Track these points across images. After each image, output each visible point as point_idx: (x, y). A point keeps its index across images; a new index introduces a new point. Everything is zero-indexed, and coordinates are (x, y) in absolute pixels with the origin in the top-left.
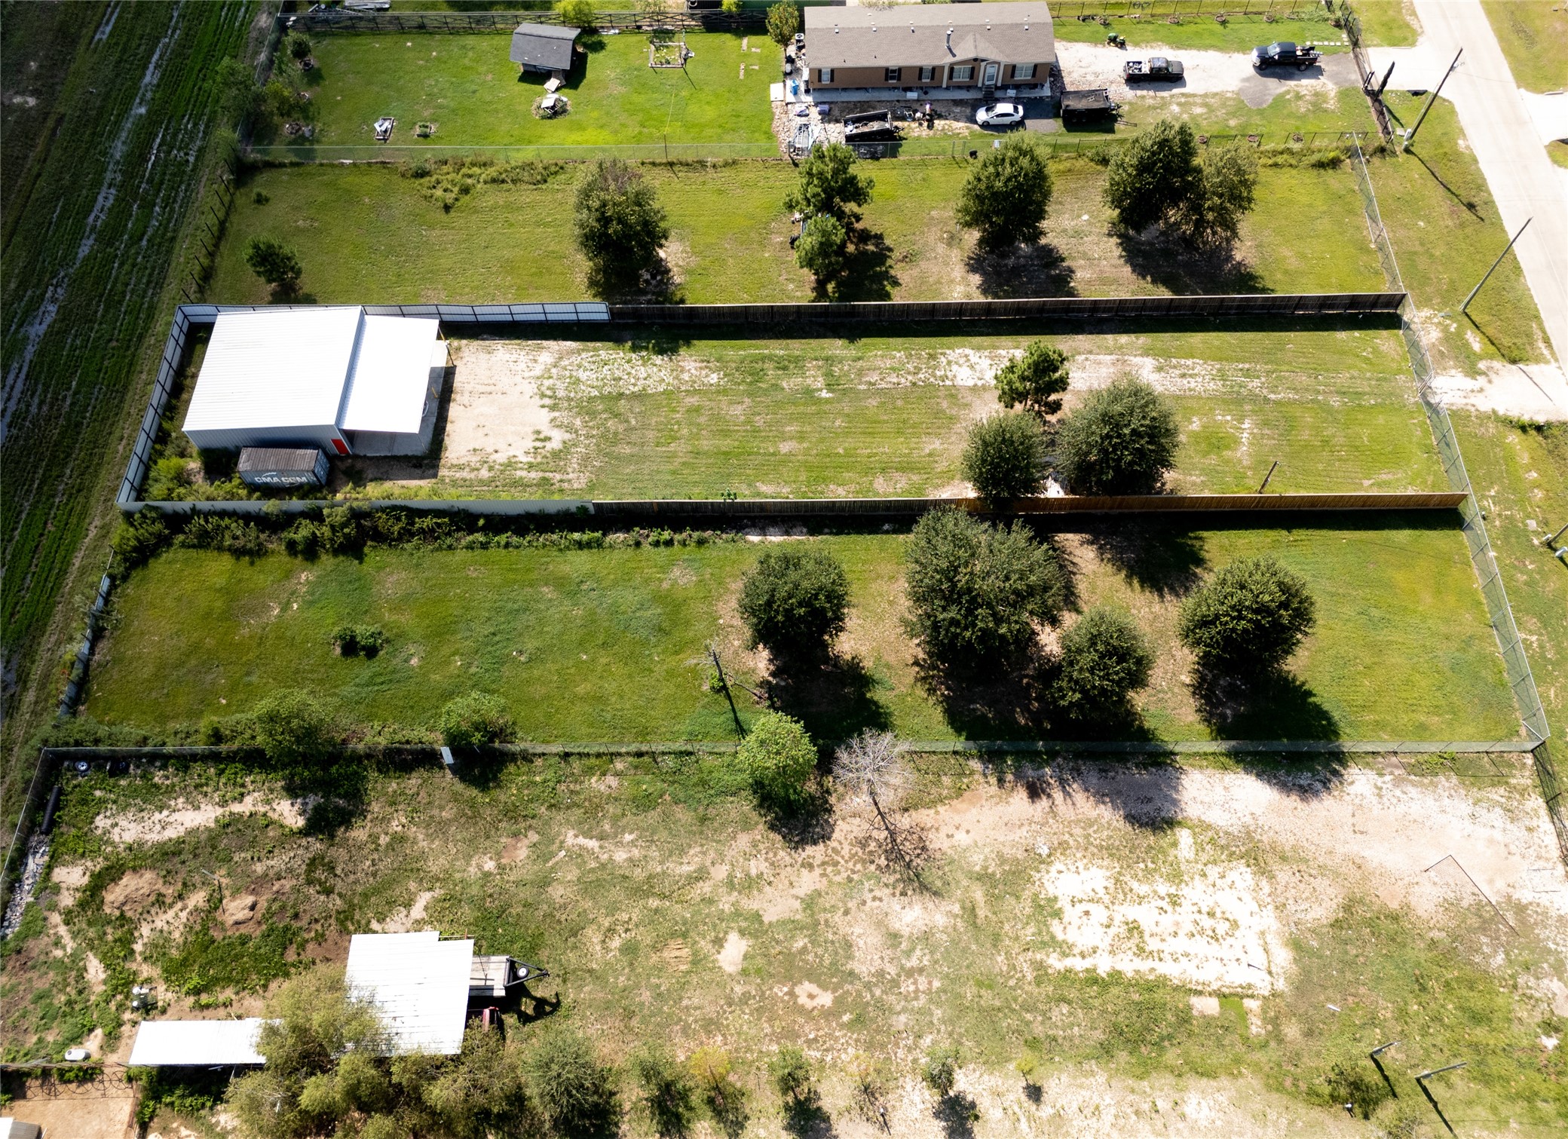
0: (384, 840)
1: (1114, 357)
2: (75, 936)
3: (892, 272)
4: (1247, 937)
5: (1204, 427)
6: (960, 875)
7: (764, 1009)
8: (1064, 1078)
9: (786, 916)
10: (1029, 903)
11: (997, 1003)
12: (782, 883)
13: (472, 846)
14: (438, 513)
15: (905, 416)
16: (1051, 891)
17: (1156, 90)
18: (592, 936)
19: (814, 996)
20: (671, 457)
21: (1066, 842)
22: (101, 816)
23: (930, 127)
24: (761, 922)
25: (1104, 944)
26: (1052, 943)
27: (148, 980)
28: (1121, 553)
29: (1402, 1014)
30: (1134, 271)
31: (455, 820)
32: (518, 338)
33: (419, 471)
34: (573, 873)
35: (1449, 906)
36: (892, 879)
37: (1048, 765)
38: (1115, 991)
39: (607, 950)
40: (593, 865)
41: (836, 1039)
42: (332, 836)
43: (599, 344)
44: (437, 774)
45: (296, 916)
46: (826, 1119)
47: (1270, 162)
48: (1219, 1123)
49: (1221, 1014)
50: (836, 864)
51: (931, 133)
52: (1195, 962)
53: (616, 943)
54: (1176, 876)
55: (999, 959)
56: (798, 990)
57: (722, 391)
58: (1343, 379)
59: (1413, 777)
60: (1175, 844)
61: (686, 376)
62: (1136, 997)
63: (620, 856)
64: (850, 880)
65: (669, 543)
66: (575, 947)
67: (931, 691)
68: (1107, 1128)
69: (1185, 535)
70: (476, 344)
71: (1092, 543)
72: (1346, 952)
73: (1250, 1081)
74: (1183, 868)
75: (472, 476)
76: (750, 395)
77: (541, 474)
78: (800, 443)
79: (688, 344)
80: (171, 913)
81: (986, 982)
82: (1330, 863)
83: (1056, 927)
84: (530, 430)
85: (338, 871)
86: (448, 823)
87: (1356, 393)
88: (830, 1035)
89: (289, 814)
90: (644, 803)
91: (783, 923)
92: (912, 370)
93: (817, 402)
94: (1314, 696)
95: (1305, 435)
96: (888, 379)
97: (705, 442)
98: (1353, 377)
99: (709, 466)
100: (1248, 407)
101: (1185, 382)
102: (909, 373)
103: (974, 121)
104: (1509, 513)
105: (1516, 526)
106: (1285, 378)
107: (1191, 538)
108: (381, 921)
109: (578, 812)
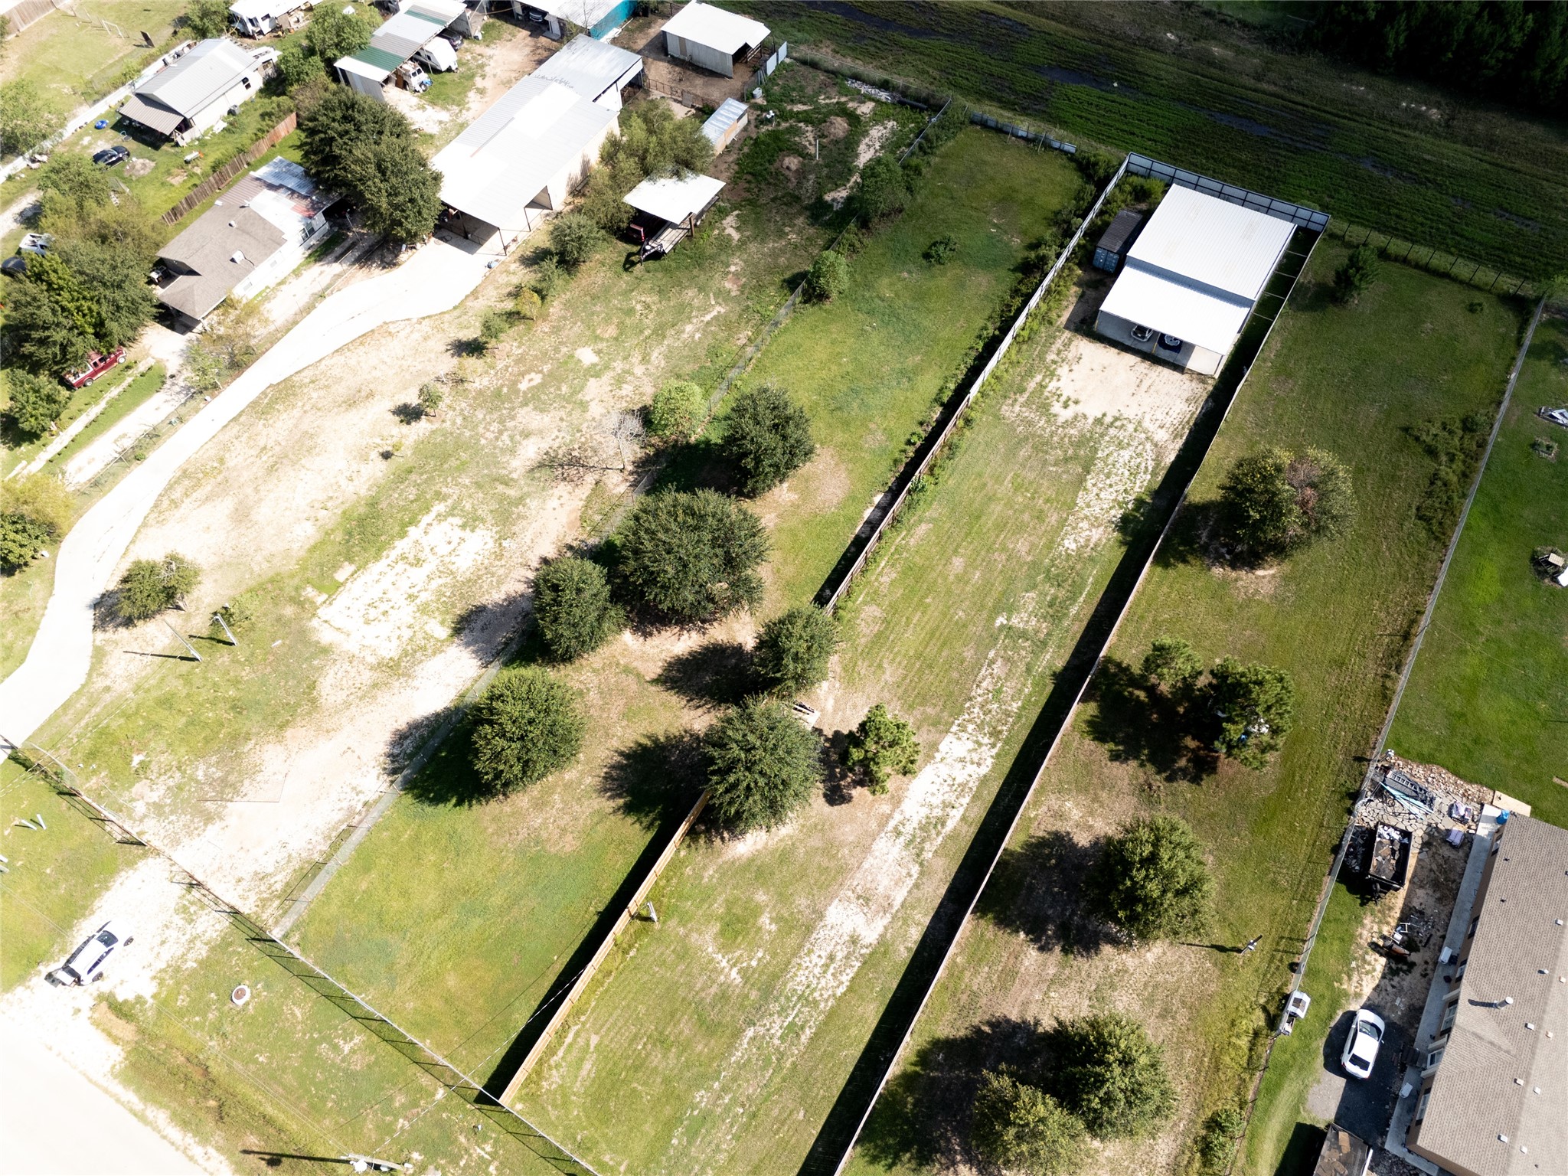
0: (787, 230)
1: (897, 905)
2: (828, 104)
3: (1133, 764)
4: (355, 624)
5: (760, 929)
6: (533, 489)
7: (544, 356)
8: (380, 474)
9: (586, 390)
10: (484, 515)
11: (446, 466)
12: (607, 397)
13: (752, 265)
15: (936, 670)
16: (480, 532)
18: (652, 299)
19: (530, 382)
20: (999, 479)
21: (500, 560)
22: (896, 124)
23: (1374, 947)
24: (592, 377)
25: (426, 542)
26: (451, 513)
27: (779, 124)
28: (681, 751)
29: (236, 682)
30: (1008, 1021)
31: (775, 263)
32: (1195, 424)
33: (1077, 320)
34: (697, 303)
35: (257, 769)
36: (561, 452)
38: (397, 529)
39: (638, 302)
40: (694, 314)
41: (498, 380)
42: (807, 209)
43: (1160, 478)
45: (769, 184)
46: (465, 357)
48: (288, 535)
49: (333, 577)
50: (595, 429)
51: (1364, 943)
52: (370, 583)
53: (639, 307)
54: (424, 610)
55: (467, 481)
56: (540, 376)
57: (1050, 545)
58: (724, 1137)
59: (344, 827)
60: (442, 623)
61: (1084, 525)
62: (383, 538)
63: (689, 328)
64: (579, 431)
65: (908, 442)
66: (652, 289)
68: (339, 478)
69: (660, 816)
70: (1205, 396)
72: (294, 678)
73: (289, 567)
74: (425, 617)
75: (1054, 348)
76: (1034, 563)
77: (1030, 390)
78: (957, 576)
79: (1122, 543)
80: (811, 139)
81: (462, 468)
82: (348, 713)
83: (457, 521)
84: (1080, 399)
85: (783, 207)
86: (776, 259)
87: (697, 1133)
88: (503, 377)
89: (837, 195)
90: (714, 353)
91: (582, 388)
92: (989, 706)
93: (996, 611)
94: (455, 806)
95: (685, 1027)
96: (989, 680)
97: (999, 508)
98: (717, 1150)
99: (972, 502)
100: (754, 995)
101: (823, 954)
102: (987, 702)
103: (1367, 1006)
104: (462, 1164)
105: (444, 1155)
106: (764, 1068)
107: (655, 819)
108: (737, 215)
109: (734, 318)
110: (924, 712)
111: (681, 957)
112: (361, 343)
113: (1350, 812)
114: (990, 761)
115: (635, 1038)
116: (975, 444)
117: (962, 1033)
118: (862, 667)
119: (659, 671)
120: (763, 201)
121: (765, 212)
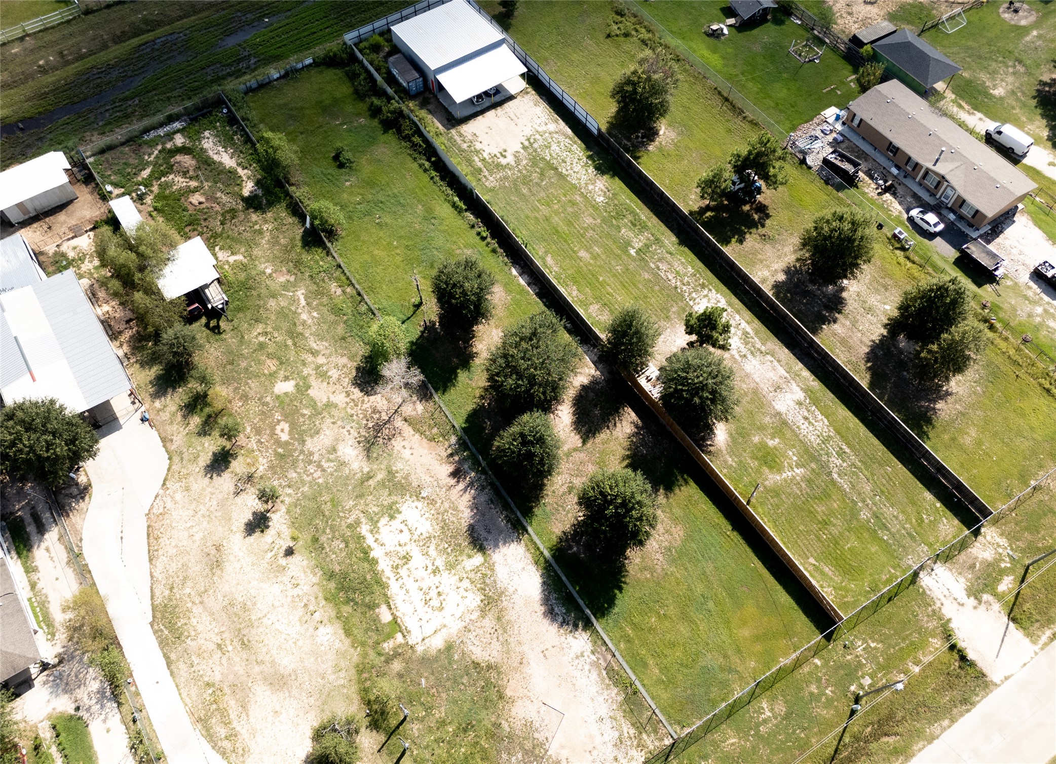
0: (257, 227)
1: (786, 375)
2: (157, 157)
3: (747, 236)
4: (437, 619)
5: (775, 447)
7: (265, 415)
8: (305, 562)
9: (317, 399)
10: (390, 501)
11: (327, 513)
12: (332, 388)
13: (273, 260)
14: (426, 141)
15: (650, 295)
16: (404, 508)
17: (1044, 292)
18: (260, 328)
19: (283, 432)
20: (537, 210)
21: (436, 502)
22: (209, 132)
23: (879, 194)
24: (307, 390)
25: (388, 548)
26: (373, 522)
27: (152, 191)
28: (642, 445)
29: (442, 723)
30: (868, 353)
31: (282, 246)
32: (554, 110)
33: (446, 122)
34: (283, 303)
35: (529, 725)
36: (364, 434)
37: (477, 473)
38: (366, 565)
39: (256, 337)
40: (293, 309)
41: (267, 452)
42: (247, 209)
43: (579, 142)
44: (298, 226)
45: (205, 220)
46: (227, 468)
47: (1047, 386)
48: (323, 648)
49: (384, 624)
50: (356, 405)
51: (876, 197)
52: (406, 598)
53: (261, 339)
54: (450, 566)
55: (351, 502)
56: (282, 423)
57: (595, 207)
58: (889, 512)
59: (604, 673)
60: (470, 557)
61: (591, 187)
62: (368, 577)
63: (304, 316)
64: (352, 416)
65: (483, 239)
66: (250, 325)
67: (482, 397)
68: (290, 594)
69: (682, 473)
70: (536, 97)
71: (637, 426)
72: (462, 677)
73: (355, 655)
74: (459, 567)
75: (460, 142)
76: (604, 220)
77: (482, 166)
78: (592, 259)
79: (613, 176)
80: (183, 180)
81: (335, 503)
82: (513, 646)
83: (384, 520)
84: (504, 147)
85: (233, 221)
86: (279, 244)
87: (884, 525)
88: (267, 448)
89: (248, 188)
90: (337, 311)
91: (312, 399)
92: (685, 281)
93: (625, 251)
94: (621, 592)
95: (820, 508)
96: (668, 274)
97: (556, 219)
98: (896, 518)
99: (544, 229)
100: (813, 465)
101: (802, 421)
102: (681, 281)
103: (908, 211)
104: (864, 662)
105: (856, 671)
106: (858, 477)
107: (682, 477)
108: (220, 249)
109: (315, 287)
110: (674, 313)
111: (778, 495)
112: (157, 539)
113: (810, 168)
114: (719, 296)
115: (819, 538)
117: (868, 376)
119: (578, 437)
120: (219, 229)
121: (230, 233)
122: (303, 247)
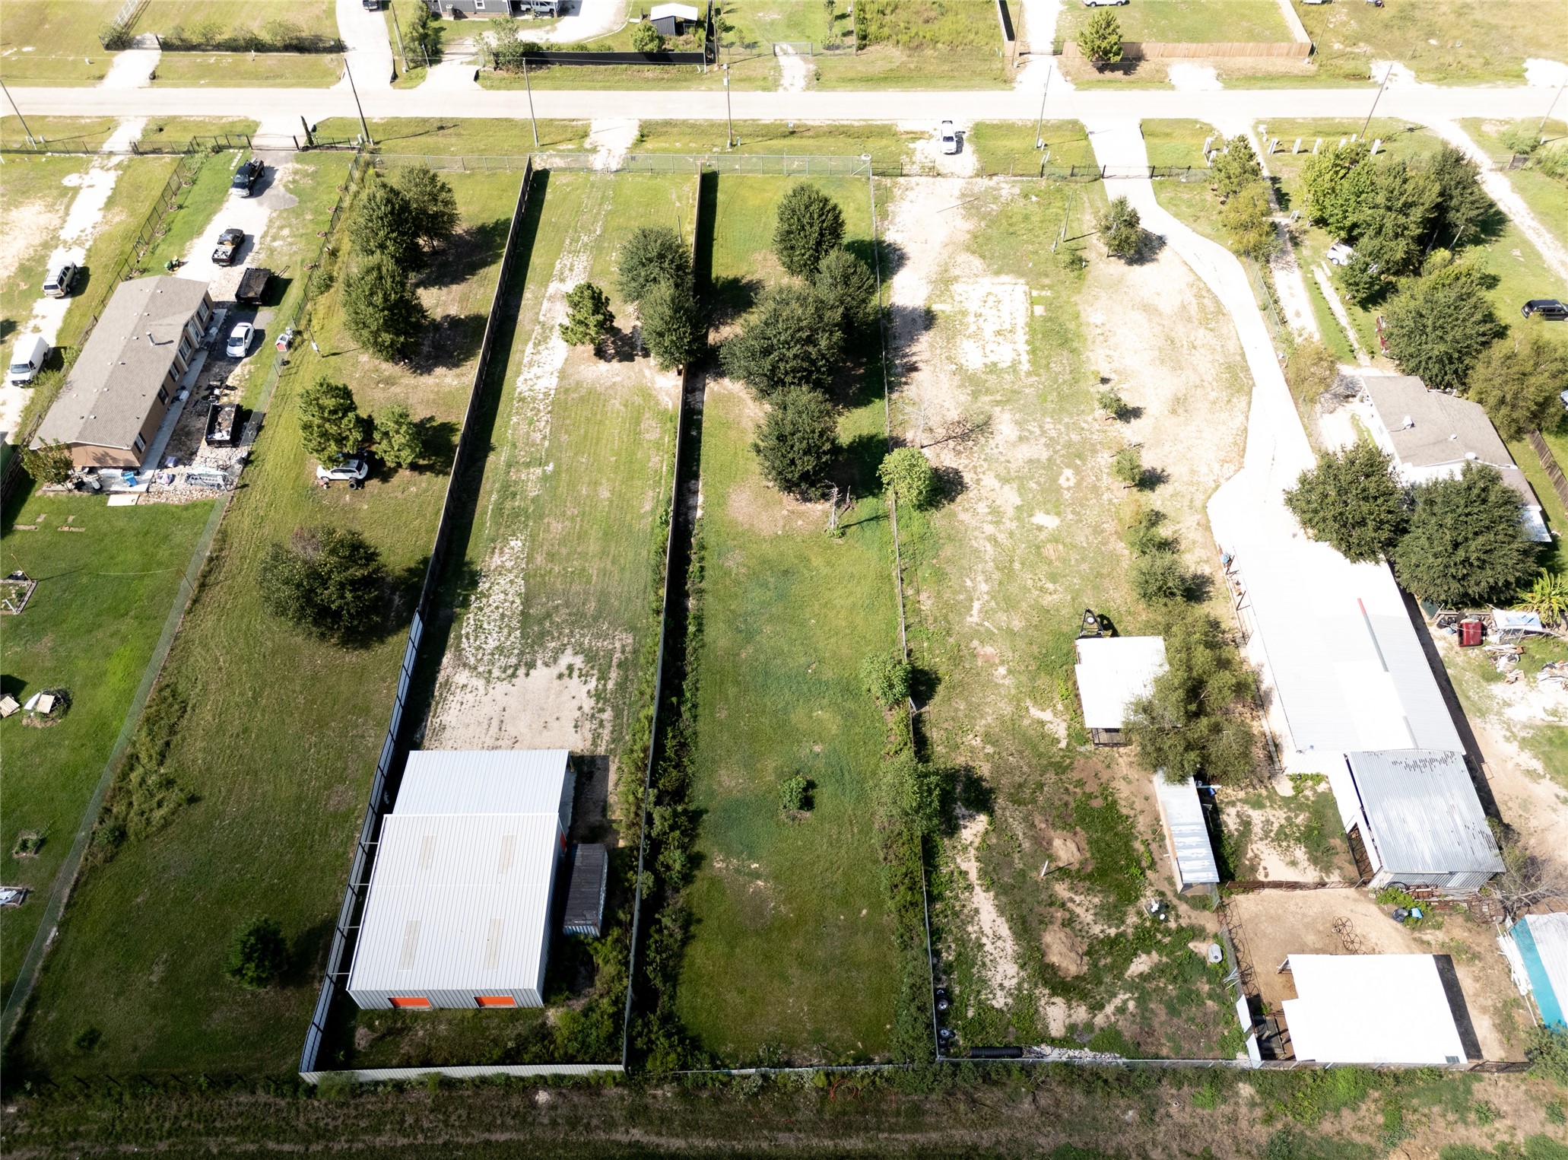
0: (989, 749)
2: (1112, 995)
4: (996, 289)
6: (975, 407)
7: (1081, 503)
8: (1093, 368)
9: (1016, 494)
10: (989, 376)
11: (1055, 393)
12: (992, 495)
13: (990, 684)
16: (980, 365)
18: (1047, 600)
19: (1067, 478)
20: (604, 572)
21: (946, 357)
22: (994, 1003)
23: (233, 388)
24: (1022, 505)
25: (1011, 346)
26: (1014, 368)
28: (727, 314)
29: (1029, 242)
31: (966, 699)
32: (429, 705)
33: (597, 774)
34: (1002, 617)
35: (966, 217)
36: (982, 439)
37: (893, 361)
38: (1038, 344)
39: (1055, 591)
40: (993, 603)
41: (1093, 466)
42: (991, 791)
43: (452, 635)
44: (926, 717)
45: (1065, 805)
46: (1143, 472)
48: (1103, 312)
49: (1043, 305)
50: (975, 467)
51: (241, 389)
52: (1014, 311)
53: (1050, 586)
54: (963, 313)
55: (1027, 391)
56: (1065, 486)
57: (533, 538)
58: (588, 202)
59: (890, 218)
60: (943, 311)
61: (509, 564)
62: (1040, 336)
63: (984, 587)
64: (985, 460)
66: (1057, 610)
68: (1117, 353)
69: (715, 285)
71: (717, 327)
72: (998, 256)
73: (1077, 299)
74: (957, 310)
75: (609, 727)
76: (541, 517)
77: (613, 669)
78: (601, 484)
79: (471, 563)
80: (1078, 910)
81: (1043, 398)
82: (946, 254)
83: (1003, 365)
84: (556, 682)
85: (1022, 780)
86: (969, 704)
87: (602, 198)
88: (1092, 469)
89: (974, 829)
90: (940, 576)
91: (1020, 494)
92: (534, 413)
93: (557, 473)
96: (542, 428)
97: (591, 548)
100: (605, 245)
101: (577, 270)
102: (537, 415)
108: (1059, 742)
109: (951, 616)
112: (1235, 444)
114: (519, 384)
116: (641, 596)
118: (638, 400)
120: (1051, 777)
121: (1034, 762)
122: (939, 680)
